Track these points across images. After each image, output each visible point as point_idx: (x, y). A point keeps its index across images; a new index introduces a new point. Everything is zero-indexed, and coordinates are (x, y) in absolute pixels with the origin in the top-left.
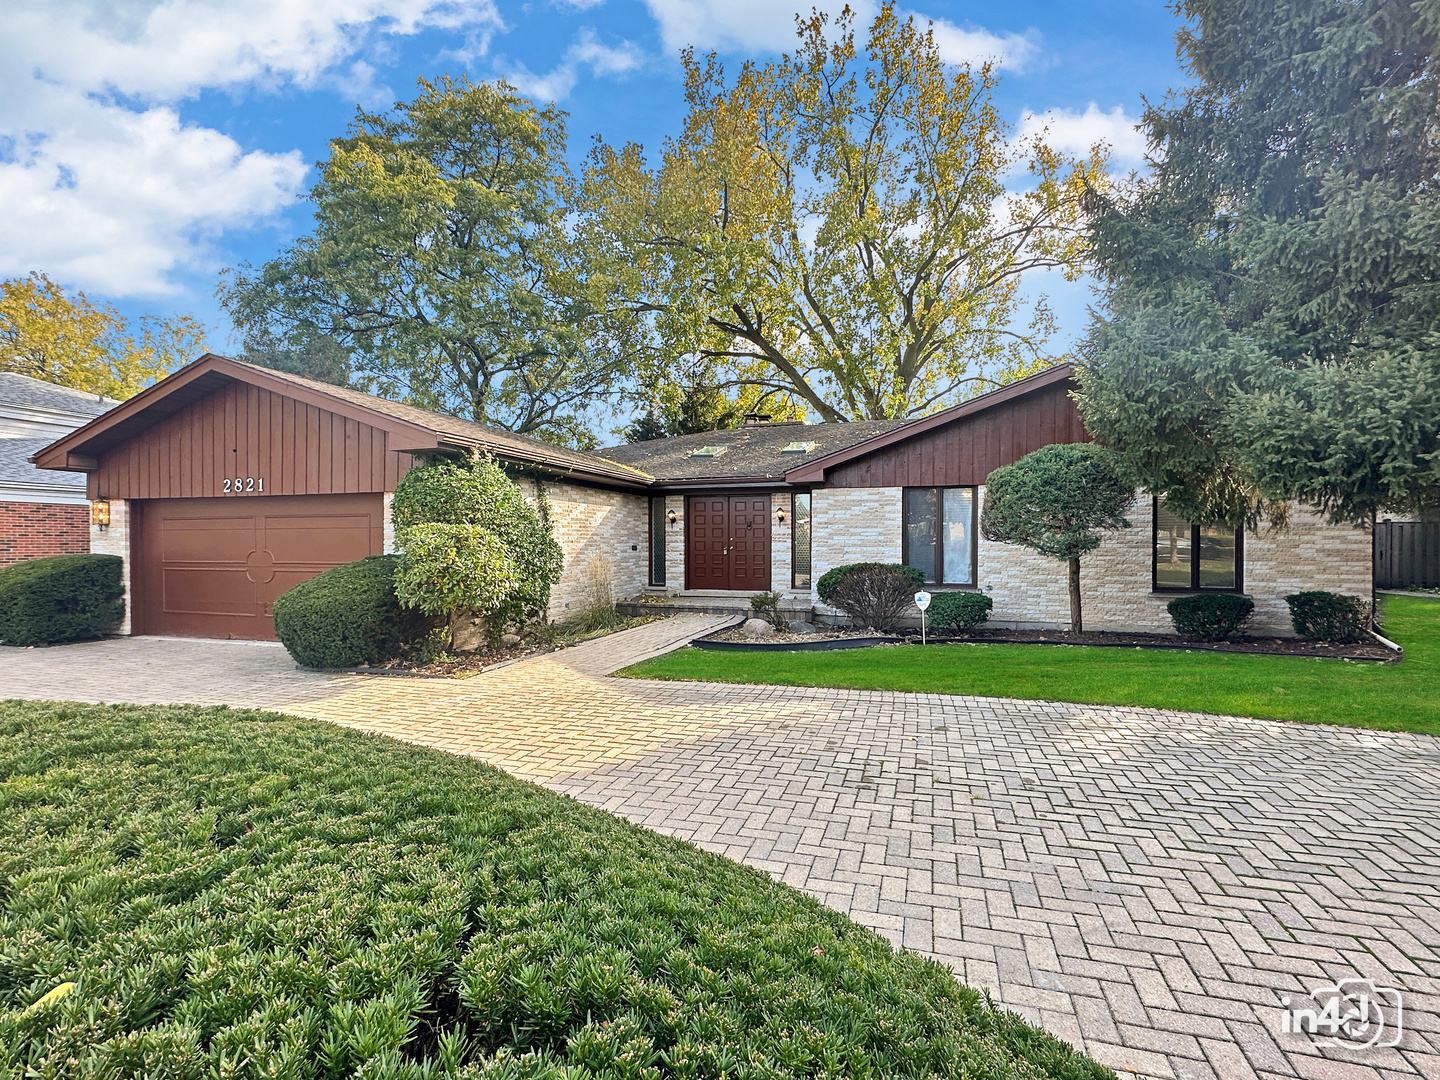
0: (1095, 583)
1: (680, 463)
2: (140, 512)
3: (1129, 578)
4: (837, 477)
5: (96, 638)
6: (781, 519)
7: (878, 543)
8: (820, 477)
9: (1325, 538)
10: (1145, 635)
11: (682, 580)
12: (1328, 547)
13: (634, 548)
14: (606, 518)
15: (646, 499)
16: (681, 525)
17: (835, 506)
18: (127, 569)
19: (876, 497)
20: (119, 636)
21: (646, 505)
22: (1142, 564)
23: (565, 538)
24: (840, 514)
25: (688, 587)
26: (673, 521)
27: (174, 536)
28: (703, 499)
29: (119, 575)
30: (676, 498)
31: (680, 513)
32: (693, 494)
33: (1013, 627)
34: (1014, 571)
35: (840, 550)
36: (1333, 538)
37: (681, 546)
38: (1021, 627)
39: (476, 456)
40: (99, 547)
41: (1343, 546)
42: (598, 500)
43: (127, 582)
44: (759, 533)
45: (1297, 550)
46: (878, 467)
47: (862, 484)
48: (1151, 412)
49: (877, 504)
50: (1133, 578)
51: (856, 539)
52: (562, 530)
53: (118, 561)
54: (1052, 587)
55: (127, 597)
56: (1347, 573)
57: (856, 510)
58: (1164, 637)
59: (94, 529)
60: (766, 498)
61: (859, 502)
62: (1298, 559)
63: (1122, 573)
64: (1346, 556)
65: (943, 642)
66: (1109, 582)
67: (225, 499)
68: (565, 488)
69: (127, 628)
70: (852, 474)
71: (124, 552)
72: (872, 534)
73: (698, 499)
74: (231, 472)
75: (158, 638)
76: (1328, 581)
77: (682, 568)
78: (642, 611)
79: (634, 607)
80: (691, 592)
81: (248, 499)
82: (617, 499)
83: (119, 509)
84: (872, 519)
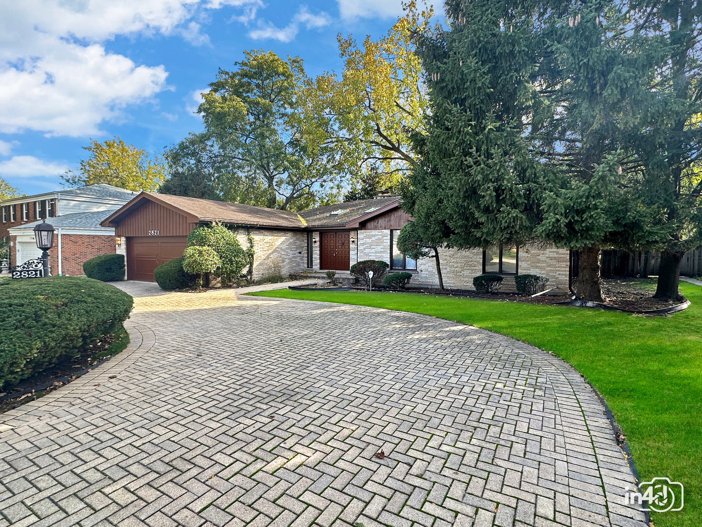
0: (460, 270)
2: (129, 241)
3: (473, 268)
4: (369, 225)
5: (117, 281)
6: (353, 242)
7: (381, 252)
8: (357, 226)
9: (550, 252)
11: (318, 266)
12: (551, 256)
13: (300, 253)
14: (284, 241)
15: (306, 233)
16: (318, 244)
17: (366, 237)
18: (126, 259)
19: (380, 234)
20: (124, 280)
21: (306, 236)
22: (478, 262)
23: (262, 249)
24: (368, 240)
25: (321, 268)
26: (315, 242)
27: (138, 249)
29: (124, 261)
30: (316, 233)
31: (318, 239)
33: (430, 287)
34: (430, 264)
35: (367, 255)
36: (553, 252)
37: (318, 252)
38: (433, 287)
40: (118, 252)
41: (557, 256)
42: (279, 235)
43: (126, 263)
44: (347, 247)
45: (539, 257)
46: (382, 222)
47: (376, 228)
49: (380, 237)
50: (475, 268)
51: (373, 251)
53: (123, 256)
54: (444, 271)
55: (126, 268)
56: (559, 267)
57: (373, 239)
59: (117, 246)
60: (348, 233)
61: (375, 236)
62: (539, 261)
63: (471, 266)
64: (559, 260)
65: (403, 291)
66: (466, 269)
67: (150, 237)
68: (261, 231)
69: (126, 278)
70: (371, 225)
71: (125, 254)
72: (379, 248)
74: (151, 228)
75: (135, 281)
76: (551, 270)
77: (318, 261)
80: (322, 271)
81: (155, 237)
82: (289, 235)
83: (123, 239)
84: (379, 242)
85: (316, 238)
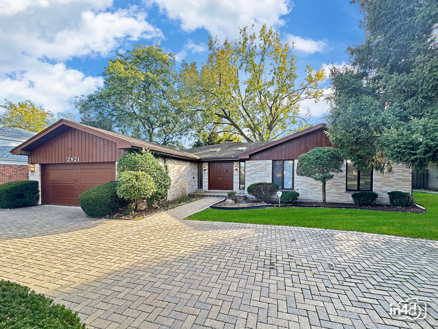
0: (329, 188)
1: (206, 153)
2: (44, 167)
3: (339, 187)
4: (253, 157)
5: (30, 206)
6: (236, 169)
7: (265, 177)
8: (248, 157)
9: (398, 175)
10: (344, 204)
11: (207, 187)
12: (398, 178)
13: (194, 178)
14: (185, 169)
15: (197, 164)
16: (207, 171)
17: (252, 166)
18: (40, 185)
19: (264, 163)
20: (38, 205)
21: (197, 165)
22: (343, 183)
23: (173, 175)
24: (254, 168)
25: (209, 189)
26: (205, 170)
27: (54, 175)
28: (214, 164)
29: (37, 187)
30: (206, 163)
31: (207, 168)
32: (211, 162)
33: (304, 201)
34: (305, 185)
35: (254, 179)
36: (400, 175)
37: (207, 177)
38: (307, 201)
39: (144, 150)
40: (31, 178)
41: (403, 178)
42: (183, 164)
43: (40, 189)
44: (230, 174)
45: (389, 179)
46: (265, 154)
47: (260, 159)
48: (354, 136)
49: (264, 165)
50: (340, 187)
51: (258, 175)
52: (172, 173)
53: (37, 182)
54: (316, 189)
55: (40, 193)
56: (404, 185)
57: (258, 167)
58: (350, 204)
59: (30, 173)
60: (232, 163)
61: (259, 165)
62: (390, 181)
63: (337, 185)
64: (404, 181)
65: (285, 206)
66: (333, 188)
67: (68, 163)
68: (173, 160)
69: (40, 203)
70: (257, 156)
71: (39, 180)
72: (263, 174)
73: (212, 164)
74: (70, 155)
75: (49, 206)
76: (398, 188)
77: (207, 184)
78: (196, 196)
79: (193, 195)
80: (210, 191)
81: (75, 163)
82: (188, 164)
83: (37, 167)
84: (263, 169)
85: (206, 166)
